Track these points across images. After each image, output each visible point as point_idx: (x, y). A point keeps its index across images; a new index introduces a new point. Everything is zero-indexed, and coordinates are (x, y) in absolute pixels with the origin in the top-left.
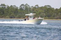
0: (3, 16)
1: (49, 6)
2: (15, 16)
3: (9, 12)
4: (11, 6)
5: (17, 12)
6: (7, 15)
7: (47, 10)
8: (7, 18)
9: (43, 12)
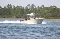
0: (9, 16)
1: (54, 6)
2: (21, 16)
3: (15, 12)
4: (18, 6)
5: (24, 12)
6: (13, 15)
7: (53, 10)
8: (13, 18)
9: (49, 12)
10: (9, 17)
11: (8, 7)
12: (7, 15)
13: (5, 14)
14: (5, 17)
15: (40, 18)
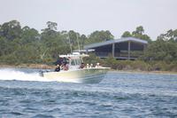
10: (172, 67)
11: (169, 38)
12: (164, 62)
13: (160, 59)
14: (158, 69)
15: (96, 67)
